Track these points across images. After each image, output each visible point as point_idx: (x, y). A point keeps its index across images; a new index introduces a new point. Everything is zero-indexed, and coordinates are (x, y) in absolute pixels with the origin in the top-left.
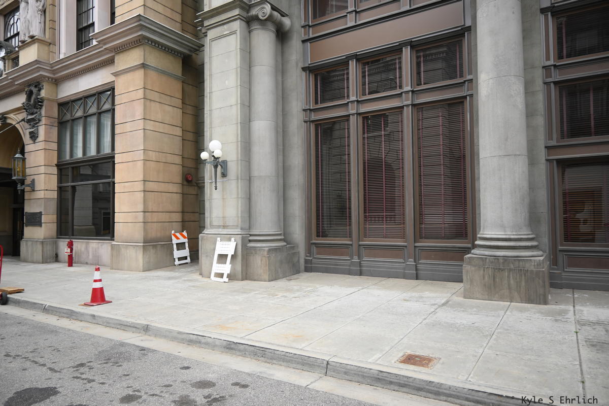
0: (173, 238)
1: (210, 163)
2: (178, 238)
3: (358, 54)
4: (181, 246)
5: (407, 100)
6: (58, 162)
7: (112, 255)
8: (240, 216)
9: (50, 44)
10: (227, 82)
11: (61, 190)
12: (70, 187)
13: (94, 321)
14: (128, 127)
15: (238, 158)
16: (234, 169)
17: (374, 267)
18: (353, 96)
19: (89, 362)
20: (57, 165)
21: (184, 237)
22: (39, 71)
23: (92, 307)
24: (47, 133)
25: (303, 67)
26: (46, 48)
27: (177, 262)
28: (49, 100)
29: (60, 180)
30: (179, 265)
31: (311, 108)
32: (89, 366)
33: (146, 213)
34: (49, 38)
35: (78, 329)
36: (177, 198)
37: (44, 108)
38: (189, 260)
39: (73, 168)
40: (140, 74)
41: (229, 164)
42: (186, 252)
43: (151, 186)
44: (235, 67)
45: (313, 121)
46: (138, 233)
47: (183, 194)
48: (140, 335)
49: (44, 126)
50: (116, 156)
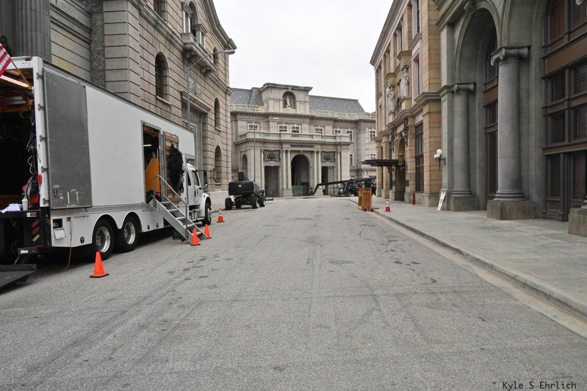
6: (415, 156)
7: (423, 200)
9: (409, 100)
14: (426, 141)
15: (448, 156)
22: (407, 113)
24: (411, 142)
25: (484, 106)
28: (411, 126)
29: (416, 165)
31: (486, 127)
33: (431, 181)
37: (410, 130)
41: (446, 160)
45: (488, 133)
46: (428, 190)
49: (409, 139)
50: (424, 154)
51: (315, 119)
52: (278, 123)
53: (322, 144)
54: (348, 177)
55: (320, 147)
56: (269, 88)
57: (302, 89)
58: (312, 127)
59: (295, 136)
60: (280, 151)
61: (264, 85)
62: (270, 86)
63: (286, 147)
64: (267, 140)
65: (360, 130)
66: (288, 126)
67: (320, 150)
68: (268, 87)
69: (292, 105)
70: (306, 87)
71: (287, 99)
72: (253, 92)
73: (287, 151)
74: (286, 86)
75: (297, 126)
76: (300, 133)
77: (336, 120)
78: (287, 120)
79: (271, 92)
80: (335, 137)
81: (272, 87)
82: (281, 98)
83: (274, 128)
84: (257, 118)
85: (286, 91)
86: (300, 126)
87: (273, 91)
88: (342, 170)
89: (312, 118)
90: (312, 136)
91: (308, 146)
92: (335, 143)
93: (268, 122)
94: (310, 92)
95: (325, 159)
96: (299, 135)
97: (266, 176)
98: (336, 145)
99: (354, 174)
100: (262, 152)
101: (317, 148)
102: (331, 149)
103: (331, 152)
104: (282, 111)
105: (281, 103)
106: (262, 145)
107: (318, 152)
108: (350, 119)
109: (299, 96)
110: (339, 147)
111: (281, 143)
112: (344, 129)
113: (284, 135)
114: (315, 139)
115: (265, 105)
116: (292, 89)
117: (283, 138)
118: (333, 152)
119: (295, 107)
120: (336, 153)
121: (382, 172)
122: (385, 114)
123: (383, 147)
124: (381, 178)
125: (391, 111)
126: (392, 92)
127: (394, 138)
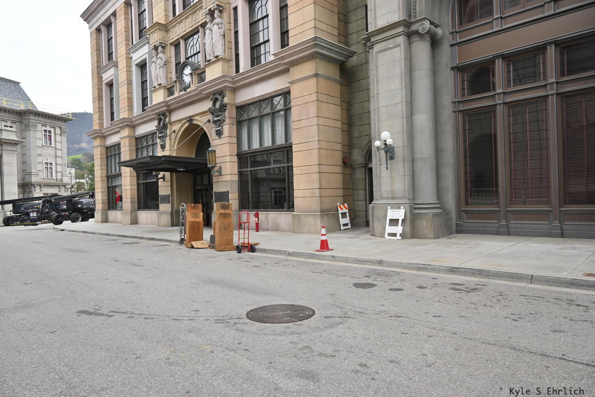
0: (339, 208)
1: (382, 149)
2: (342, 209)
3: (504, 53)
4: (344, 215)
5: (551, 90)
6: (238, 153)
7: (293, 223)
8: (407, 189)
9: (229, 60)
10: (392, 85)
11: (241, 174)
12: (249, 172)
14: (304, 123)
15: (404, 144)
16: (399, 153)
17: (520, 228)
18: (499, 89)
20: (237, 155)
21: (346, 208)
22: (224, 83)
23: (326, 252)
24: (230, 130)
25: (451, 67)
26: (226, 64)
27: (342, 228)
28: (230, 104)
29: (240, 166)
30: (344, 230)
31: (460, 100)
33: (322, 190)
34: (228, 56)
36: (340, 177)
37: (227, 111)
38: (349, 226)
39: (250, 156)
40: (313, 81)
41: (396, 150)
42: (347, 220)
43: (324, 168)
44: (399, 72)
45: (460, 111)
46: (315, 205)
47: (343, 174)
48: (376, 266)
49: (228, 125)
50: (293, 146)
54: (15, 195)
65: (27, 126)
99: (22, 190)
108: (9, 107)
121: (108, 184)
122: (130, 92)
123: (120, 144)
124: (107, 193)
125: (160, 85)
126: (161, 55)
127: (167, 128)
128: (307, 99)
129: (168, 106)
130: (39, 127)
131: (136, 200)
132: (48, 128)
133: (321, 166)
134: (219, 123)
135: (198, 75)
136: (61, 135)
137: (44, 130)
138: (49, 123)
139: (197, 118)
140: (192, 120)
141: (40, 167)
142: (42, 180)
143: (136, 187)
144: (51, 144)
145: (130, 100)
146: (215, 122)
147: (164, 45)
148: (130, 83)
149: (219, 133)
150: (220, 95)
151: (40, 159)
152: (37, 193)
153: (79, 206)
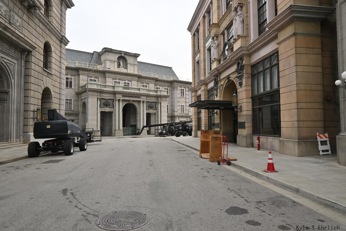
0: (318, 137)
1: (343, 87)
2: (321, 138)
6: (252, 96)
7: (280, 146)
9: (246, 37)
11: (253, 110)
12: (258, 109)
13: (269, 181)
14: (287, 72)
19: (264, 202)
20: (251, 98)
21: (326, 137)
22: (241, 52)
23: (268, 173)
26: (244, 39)
27: (321, 153)
28: (246, 65)
29: (253, 105)
32: (263, 204)
33: (300, 122)
34: (246, 34)
35: (260, 184)
36: (320, 112)
37: (244, 69)
38: (330, 152)
39: (259, 98)
40: (293, 40)
42: (327, 147)
43: (301, 105)
46: (295, 134)
47: (324, 109)
48: (293, 193)
49: (245, 78)
50: (280, 89)
51: (142, 77)
52: (113, 79)
53: (147, 96)
54: (166, 121)
55: (145, 98)
56: (107, 52)
57: (132, 54)
58: (139, 83)
59: (126, 88)
60: (113, 99)
61: (103, 49)
62: (107, 50)
63: (119, 97)
64: (103, 90)
65: (174, 88)
66: (121, 81)
67: (145, 100)
68: (105, 51)
69: (125, 66)
70: (135, 54)
71: (121, 61)
72: (94, 54)
73: (119, 100)
74: (120, 51)
75: (128, 82)
76: (130, 87)
77: (157, 80)
78: (121, 77)
79: (108, 55)
80: (156, 91)
81: (109, 51)
82: (116, 60)
83: (110, 82)
84: (96, 74)
85: (120, 55)
86: (130, 82)
87: (109, 54)
88: (162, 116)
89: (140, 77)
90: (139, 89)
91: (136, 97)
92: (157, 95)
93: (105, 77)
94: (138, 58)
95: (149, 107)
96: (129, 88)
97: (102, 120)
98: (157, 97)
99: (170, 119)
100: (99, 100)
101: (143, 99)
102: (153, 100)
103: (153, 102)
104: (116, 70)
105: (116, 64)
106: (99, 94)
107: (143, 102)
108: (166, 80)
109: (130, 60)
110: (159, 99)
111: (114, 93)
112: (163, 87)
113: (117, 87)
114: (142, 92)
115: (103, 64)
116: (125, 54)
117: (116, 89)
118: (155, 102)
119: (126, 68)
120: (157, 103)
121: (198, 116)
122: (205, 66)
123: (201, 95)
124: (197, 121)
125: (215, 59)
126: (216, 41)
127: (218, 83)
128: (289, 53)
129: (218, 71)
130: (179, 88)
131: (207, 126)
132: (183, 88)
133: (299, 103)
134: (240, 78)
135: (231, 49)
136: (188, 91)
137: (181, 89)
138: (184, 85)
139: (231, 76)
140: (229, 77)
141: (178, 108)
142: (179, 114)
143: (207, 118)
144: (184, 96)
145: (205, 69)
146: (238, 77)
147: (217, 35)
148: (205, 61)
149: (241, 84)
150: (241, 60)
151: (178, 104)
152: (177, 120)
153: (187, 128)
